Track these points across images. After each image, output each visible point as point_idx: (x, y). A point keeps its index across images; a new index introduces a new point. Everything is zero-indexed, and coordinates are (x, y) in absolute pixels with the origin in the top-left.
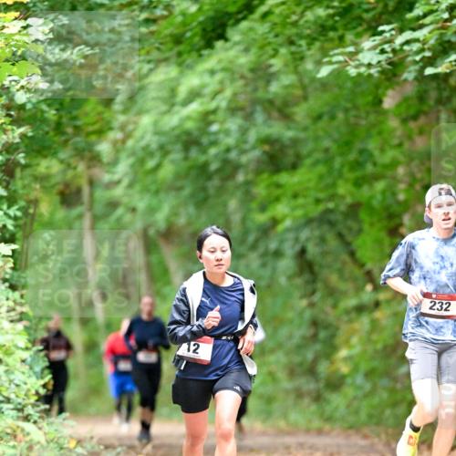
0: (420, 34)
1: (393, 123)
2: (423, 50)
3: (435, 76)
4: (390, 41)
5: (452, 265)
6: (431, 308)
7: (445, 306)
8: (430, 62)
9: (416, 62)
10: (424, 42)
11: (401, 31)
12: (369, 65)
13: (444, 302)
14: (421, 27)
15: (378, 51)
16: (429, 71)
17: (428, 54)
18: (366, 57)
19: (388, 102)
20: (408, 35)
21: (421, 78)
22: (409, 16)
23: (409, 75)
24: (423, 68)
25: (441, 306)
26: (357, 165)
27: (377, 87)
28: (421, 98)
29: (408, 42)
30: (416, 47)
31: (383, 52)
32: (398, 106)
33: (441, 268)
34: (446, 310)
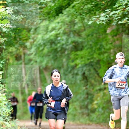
0: (117, 12)
1: (110, 37)
2: (118, 17)
3: (121, 24)
4: (109, 14)
5: (124, 74)
6: (119, 86)
7: (122, 85)
8: (120, 20)
9: (116, 20)
10: (118, 14)
11: (112, 11)
12: (103, 21)
13: (122, 84)
14: (118, 10)
15: (105, 17)
16: (120, 22)
17: (119, 18)
18: (102, 18)
19: (108, 31)
20: (114, 12)
21: (117, 24)
22: (114, 7)
23: (114, 23)
24: (118, 22)
25: (121, 85)
26: (99, 49)
27: (105, 27)
28: (118, 30)
29: (114, 14)
30: (116, 15)
31: (107, 17)
32: (111, 32)
33: (121, 75)
34: (123, 86)
